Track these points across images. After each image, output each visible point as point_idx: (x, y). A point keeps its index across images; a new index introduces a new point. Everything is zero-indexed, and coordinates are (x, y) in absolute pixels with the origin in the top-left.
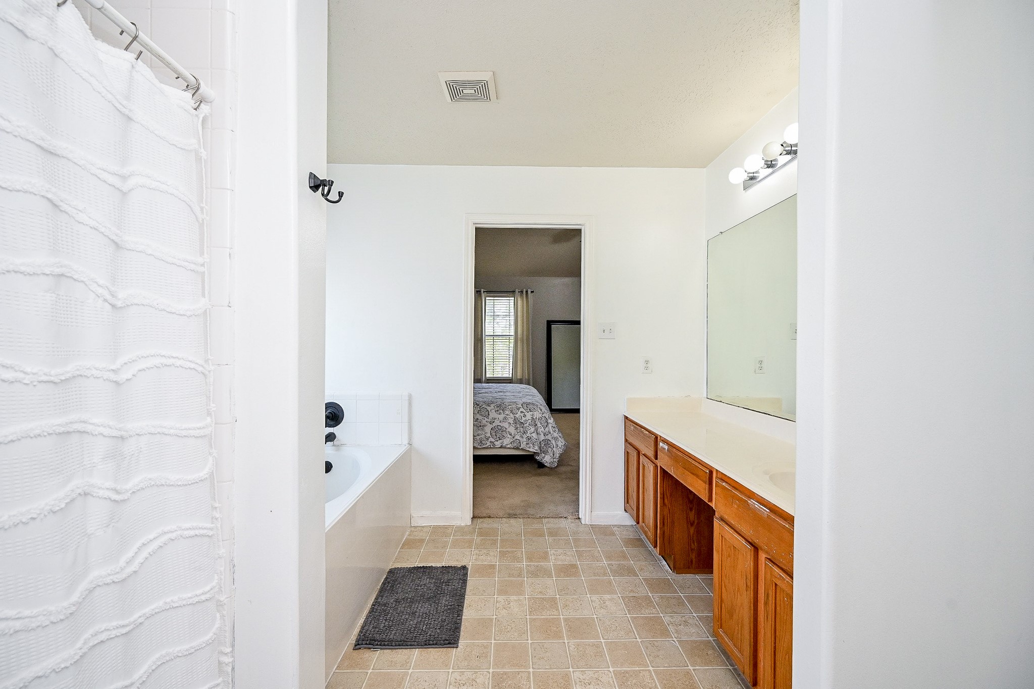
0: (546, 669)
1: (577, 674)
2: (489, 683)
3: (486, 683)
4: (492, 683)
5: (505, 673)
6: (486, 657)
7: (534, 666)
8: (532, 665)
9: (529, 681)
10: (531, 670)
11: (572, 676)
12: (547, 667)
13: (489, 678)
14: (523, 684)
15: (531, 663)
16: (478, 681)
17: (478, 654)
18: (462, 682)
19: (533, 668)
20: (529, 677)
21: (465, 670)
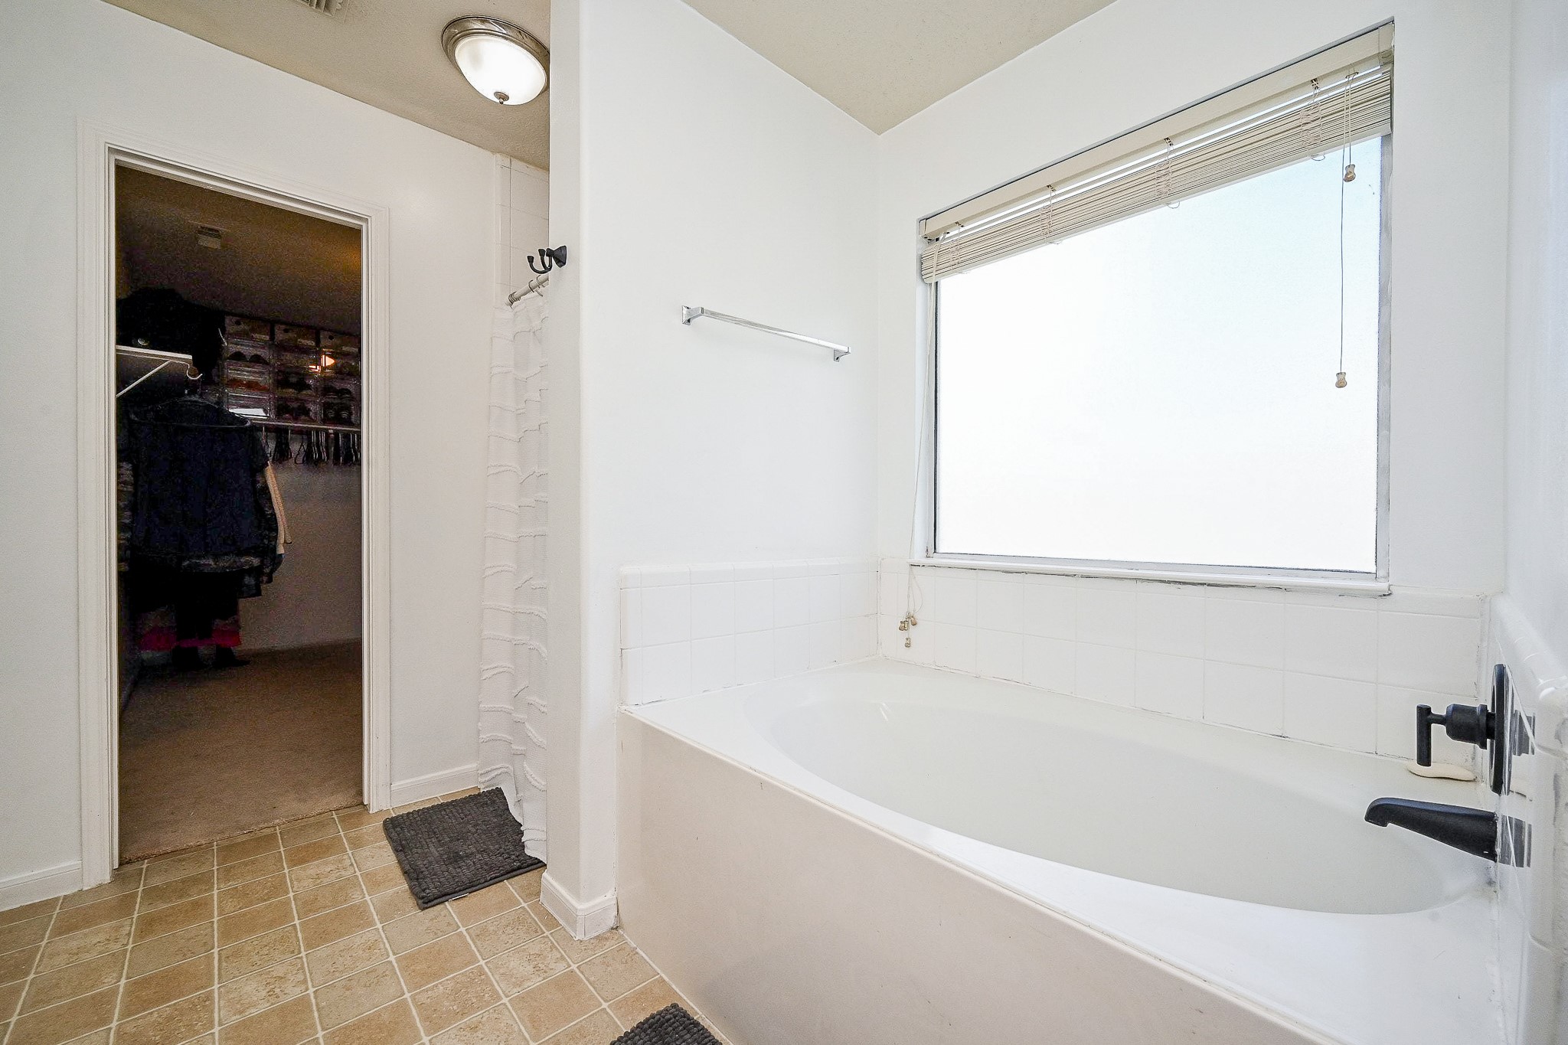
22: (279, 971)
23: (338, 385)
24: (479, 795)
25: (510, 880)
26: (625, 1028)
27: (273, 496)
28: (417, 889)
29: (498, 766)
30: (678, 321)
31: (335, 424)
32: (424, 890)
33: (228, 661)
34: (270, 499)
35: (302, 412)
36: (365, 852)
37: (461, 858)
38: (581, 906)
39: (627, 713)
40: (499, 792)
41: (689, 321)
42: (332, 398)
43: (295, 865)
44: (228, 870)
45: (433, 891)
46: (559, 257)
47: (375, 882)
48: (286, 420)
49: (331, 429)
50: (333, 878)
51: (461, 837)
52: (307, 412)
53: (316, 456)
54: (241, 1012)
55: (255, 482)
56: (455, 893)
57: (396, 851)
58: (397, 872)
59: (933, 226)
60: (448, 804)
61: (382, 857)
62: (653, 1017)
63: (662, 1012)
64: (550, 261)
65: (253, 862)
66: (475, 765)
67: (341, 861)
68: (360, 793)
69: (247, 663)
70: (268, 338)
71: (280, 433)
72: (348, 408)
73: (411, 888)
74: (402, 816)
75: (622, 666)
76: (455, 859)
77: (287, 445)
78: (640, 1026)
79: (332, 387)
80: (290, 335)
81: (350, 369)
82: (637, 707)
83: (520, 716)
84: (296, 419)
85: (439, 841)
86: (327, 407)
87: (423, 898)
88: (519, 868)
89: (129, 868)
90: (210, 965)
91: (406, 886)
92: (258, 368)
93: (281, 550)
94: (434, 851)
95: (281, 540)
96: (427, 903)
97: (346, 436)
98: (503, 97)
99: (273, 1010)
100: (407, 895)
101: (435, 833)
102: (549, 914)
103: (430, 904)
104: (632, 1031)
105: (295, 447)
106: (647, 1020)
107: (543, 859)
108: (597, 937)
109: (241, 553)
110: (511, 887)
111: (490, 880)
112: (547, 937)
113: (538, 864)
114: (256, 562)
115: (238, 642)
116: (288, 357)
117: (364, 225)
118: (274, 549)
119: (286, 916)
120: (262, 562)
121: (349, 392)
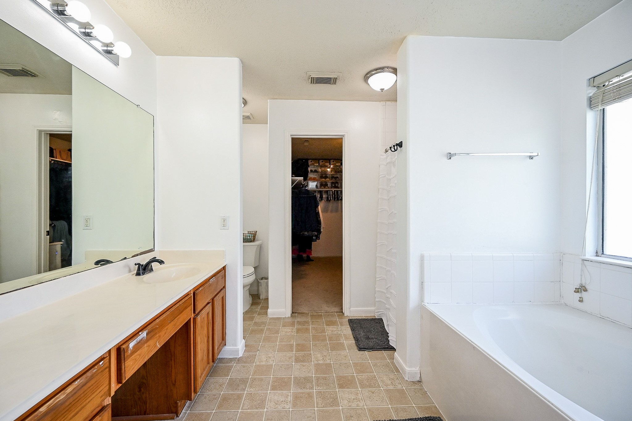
0: (306, 410)
1: (288, 407)
2: (340, 400)
3: (341, 400)
4: (338, 400)
5: (332, 406)
6: (346, 417)
7: (314, 411)
8: (315, 412)
9: (317, 402)
10: (316, 409)
11: (291, 406)
12: (306, 411)
13: (341, 403)
14: (320, 400)
15: (316, 413)
16: (347, 402)
17: (353, 418)
18: (356, 401)
19: (315, 410)
20: (317, 404)
21: (357, 407)
22: (325, 354)
23: (335, 176)
24: (375, 319)
25: (384, 351)
26: (421, 416)
27: (320, 215)
28: (357, 344)
29: (381, 311)
30: (445, 160)
31: (334, 188)
32: (359, 345)
33: (309, 259)
34: (319, 215)
35: (325, 185)
36: (343, 327)
37: (370, 338)
38: (407, 369)
39: (424, 305)
40: (381, 320)
41: (450, 158)
42: (334, 181)
43: (327, 326)
44: (313, 322)
45: (362, 346)
46: (400, 145)
47: (347, 338)
48: (322, 188)
49: (333, 190)
50: (336, 332)
51: (370, 331)
52: (327, 185)
53: (329, 199)
54: (317, 361)
55: (316, 210)
56: (368, 349)
57: (352, 330)
58: (352, 337)
59: (598, 81)
60: (366, 319)
61: (347, 330)
62: (431, 417)
63: (434, 417)
64: (397, 147)
65: (318, 321)
66: (374, 308)
67: (338, 328)
68: (342, 309)
69: (313, 260)
70: (318, 164)
71: (320, 192)
72: (337, 183)
73: (356, 343)
74: (353, 319)
75: (422, 288)
76: (368, 338)
77: (322, 196)
78: (426, 418)
79: (334, 177)
80: (324, 162)
81: (339, 171)
82: (428, 304)
83: (388, 296)
84: (325, 188)
85: (363, 331)
86: (332, 183)
87: (359, 347)
88: (387, 348)
89: (293, 314)
90: (310, 346)
91: (354, 342)
92: (316, 174)
93: (322, 230)
94: (362, 334)
95: (322, 227)
96: (360, 349)
97: (337, 192)
98: (382, 90)
99: (324, 364)
100: (355, 345)
101: (362, 328)
102: (396, 367)
103: (361, 350)
104: (423, 418)
105: (324, 196)
106: (428, 417)
107: (395, 348)
108: (413, 382)
109: (313, 231)
110: (385, 353)
111: (378, 349)
112: (396, 374)
113: (393, 349)
114: (316, 233)
115: (311, 255)
116: (323, 169)
117: (343, 137)
118: (320, 230)
119: (325, 340)
120: (317, 234)
121: (338, 177)
